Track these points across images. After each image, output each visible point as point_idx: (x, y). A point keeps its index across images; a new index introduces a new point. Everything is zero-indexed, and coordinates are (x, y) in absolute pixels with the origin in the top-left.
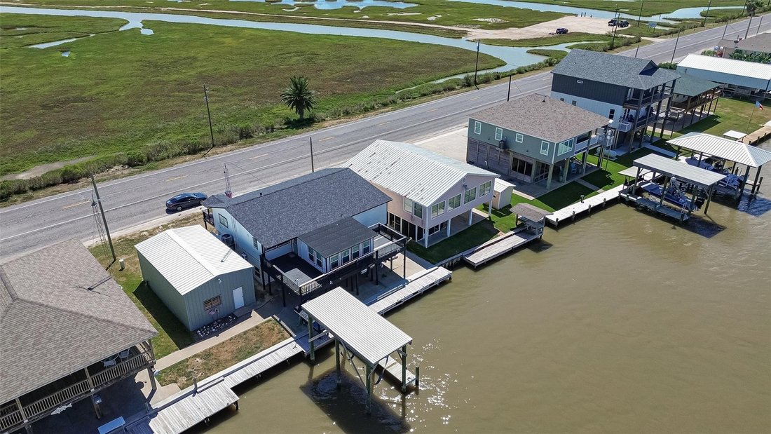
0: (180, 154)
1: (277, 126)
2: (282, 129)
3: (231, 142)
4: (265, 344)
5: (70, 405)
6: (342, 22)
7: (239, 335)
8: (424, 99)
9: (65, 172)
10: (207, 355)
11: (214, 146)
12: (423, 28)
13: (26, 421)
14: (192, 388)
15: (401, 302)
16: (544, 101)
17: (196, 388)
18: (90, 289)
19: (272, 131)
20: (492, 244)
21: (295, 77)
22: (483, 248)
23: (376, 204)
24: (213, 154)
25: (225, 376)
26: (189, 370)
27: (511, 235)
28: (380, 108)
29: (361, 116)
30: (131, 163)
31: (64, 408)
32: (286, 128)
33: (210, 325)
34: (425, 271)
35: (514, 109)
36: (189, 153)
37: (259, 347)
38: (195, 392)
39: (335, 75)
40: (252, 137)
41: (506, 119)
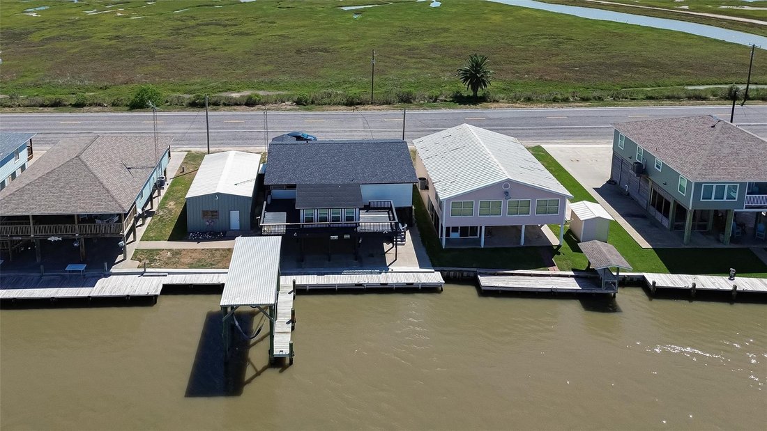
0: (339, 104)
1: (442, 98)
2: (445, 101)
3: (388, 103)
4: (220, 265)
5: (60, 239)
6: (648, 10)
7: (212, 249)
8: (647, 102)
9: (250, 98)
10: (176, 253)
11: (372, 103)
12: (753, 25)
13: (32, 236)
14: (142, 270)
15: (361, 285)
16: (713, 127)
17: (145, 272)
18: (129, 168)
19: (435, 101)
20: (530, 275)
21: (476, 55)
22: (512, 274)
23: (397, 181)
24: (364, 109)
25: (169, 273)
26: (157, 258)
27: (567, 276)
28: (575, 101)
29: (543, 105)
30: (300, 103)
31: (56, 239)
32: (450, 101)
33: (203, 233)
34: (418, 269)
35: (669, 128)
36: (347, 105)
37: (213, 265)
38: (142, 274)
39: (565, 62)
40: (411, 103)
41: (652, 137)
